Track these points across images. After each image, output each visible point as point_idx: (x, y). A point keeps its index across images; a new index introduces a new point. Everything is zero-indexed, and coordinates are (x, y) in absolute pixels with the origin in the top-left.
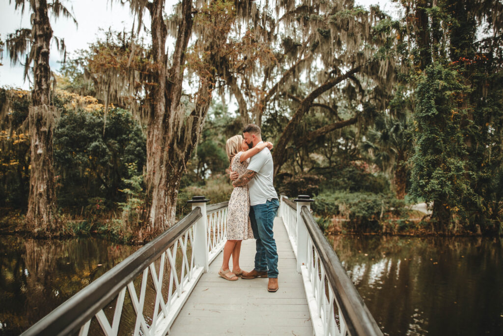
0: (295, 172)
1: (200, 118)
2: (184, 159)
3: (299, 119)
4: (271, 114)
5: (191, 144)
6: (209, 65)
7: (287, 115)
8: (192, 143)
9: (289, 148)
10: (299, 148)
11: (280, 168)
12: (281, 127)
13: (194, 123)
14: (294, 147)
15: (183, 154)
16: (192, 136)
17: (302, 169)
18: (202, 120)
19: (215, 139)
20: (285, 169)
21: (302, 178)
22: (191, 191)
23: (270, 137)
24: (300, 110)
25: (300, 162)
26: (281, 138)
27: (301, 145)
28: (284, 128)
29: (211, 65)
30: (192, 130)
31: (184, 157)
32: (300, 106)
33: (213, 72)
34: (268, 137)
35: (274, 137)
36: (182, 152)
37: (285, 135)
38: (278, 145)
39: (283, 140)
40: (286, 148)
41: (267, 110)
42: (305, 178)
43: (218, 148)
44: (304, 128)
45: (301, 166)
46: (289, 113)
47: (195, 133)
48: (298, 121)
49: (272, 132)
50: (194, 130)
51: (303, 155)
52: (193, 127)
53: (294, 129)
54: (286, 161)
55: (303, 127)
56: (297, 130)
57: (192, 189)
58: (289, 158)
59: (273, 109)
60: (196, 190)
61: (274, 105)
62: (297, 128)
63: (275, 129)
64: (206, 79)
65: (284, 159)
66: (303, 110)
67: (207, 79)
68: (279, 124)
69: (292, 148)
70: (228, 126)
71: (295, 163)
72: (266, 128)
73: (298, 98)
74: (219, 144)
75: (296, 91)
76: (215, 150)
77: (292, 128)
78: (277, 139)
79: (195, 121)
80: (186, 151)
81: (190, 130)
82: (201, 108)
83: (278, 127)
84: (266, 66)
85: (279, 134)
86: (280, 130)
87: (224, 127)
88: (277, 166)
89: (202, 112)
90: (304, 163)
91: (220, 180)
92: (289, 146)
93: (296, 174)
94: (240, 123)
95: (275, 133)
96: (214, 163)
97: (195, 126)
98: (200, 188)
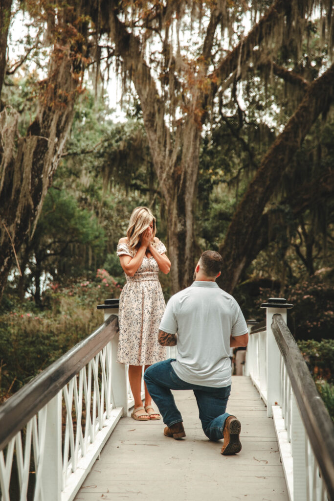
0: (291, 276)
1: (52, 140)
2: (12, 240)
3: (300, 135)
4: (224, 118)
5: (29, 205)
6: (75, 10)
7: (268, 119)
8: (32, 203)
9: (271, 212)
10: (303, 210)
11: (248, 264)
12: (251, 155)
13: (35, 153)
14: (287, 209)
15: (12, 229)
16: (33, 184)
17: (312, 270)
18: (57, 145)
19: (69, 187)
20: (262, 269)
21: (307, 293)
22: (19, 325)
23: (224, 181)
24: (304, 108)
25: (304, 249)
26: (252, 185)
27: (306, 204)
28: (260, 158)
29: (79, 9)
30: (33, 169)
31: (14, 236)
32: (304, 100)
33: (83, 29)
34: (216, 183)
35: (233, 183)
36: (9, 224)
37: (261, 176)
38: (245, 203)
39: (257, 191)
40: (266, 210)
41: (216, 109)
42: (314, 293)
43: (79, 212)
44: (315, 158)
45: (309, 263)
46: (277, 118)
47: (38, 176)
48: (299, 140)
49: (227, 170)
50: (38, 170)
51: (311, 231)
52: (34, 163)
53: (286, 161)
54: (264, 246)
55: (311, 155)
56: (295, 164)
57: (20, 317)
58: (273, 240)
59: (231, 105)
60: (29, 320)
61: (234, 95)
62: (295, 158)
63: (236, 160)
64: (68, 47)
65: (259, 241)
66: (312, 110)
67: (72, 49)
68: (246, 147)
69: (282, 211)
70: (110, 155)
71: (290, 253)
72: (212, 158)
73: (299, 77)
74: (81, 199)
75: (296, 57)
76: (71, 216)
77: (282, 160)
78: (242, 186)
79: (41, 149)
80: (19, 222)
81: (28, 170)
82: (55, 118)
83: (243, 155)
84: (215, 10)
85: (247, 173)
86: (250, 163)
87: (100, 155)
88: (240, 261)
89: (58, 125)
90: (314, 253)
91: (90, 295)
92: (275, 207)
93: (294, 281)
94: (144, 145)
95: (235, 172)
96: (63, 252)
97: (38, 160)
98: (40, 316)
